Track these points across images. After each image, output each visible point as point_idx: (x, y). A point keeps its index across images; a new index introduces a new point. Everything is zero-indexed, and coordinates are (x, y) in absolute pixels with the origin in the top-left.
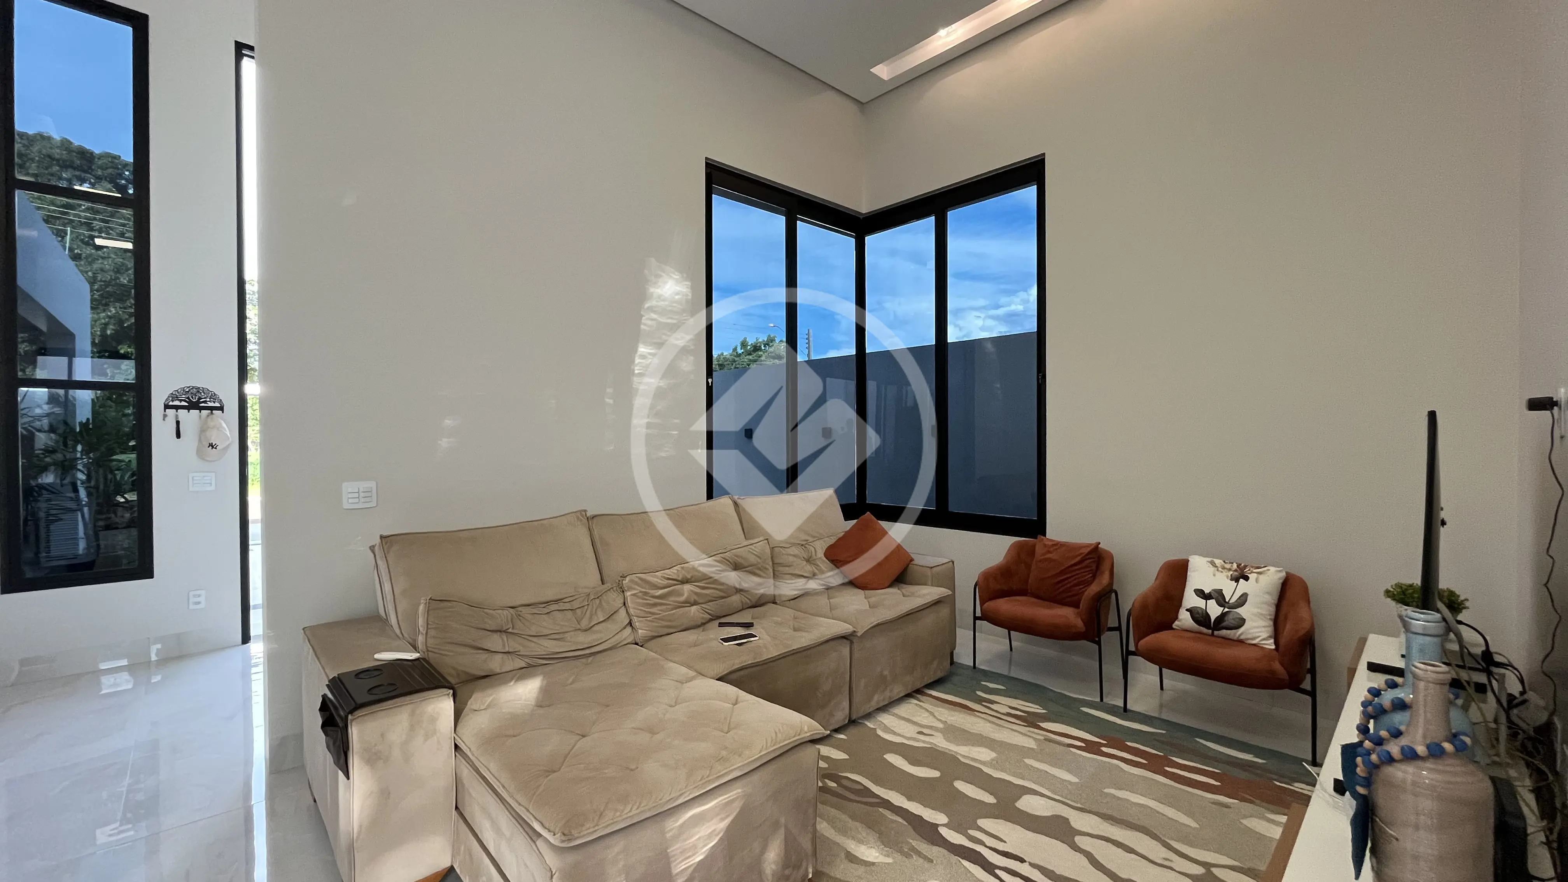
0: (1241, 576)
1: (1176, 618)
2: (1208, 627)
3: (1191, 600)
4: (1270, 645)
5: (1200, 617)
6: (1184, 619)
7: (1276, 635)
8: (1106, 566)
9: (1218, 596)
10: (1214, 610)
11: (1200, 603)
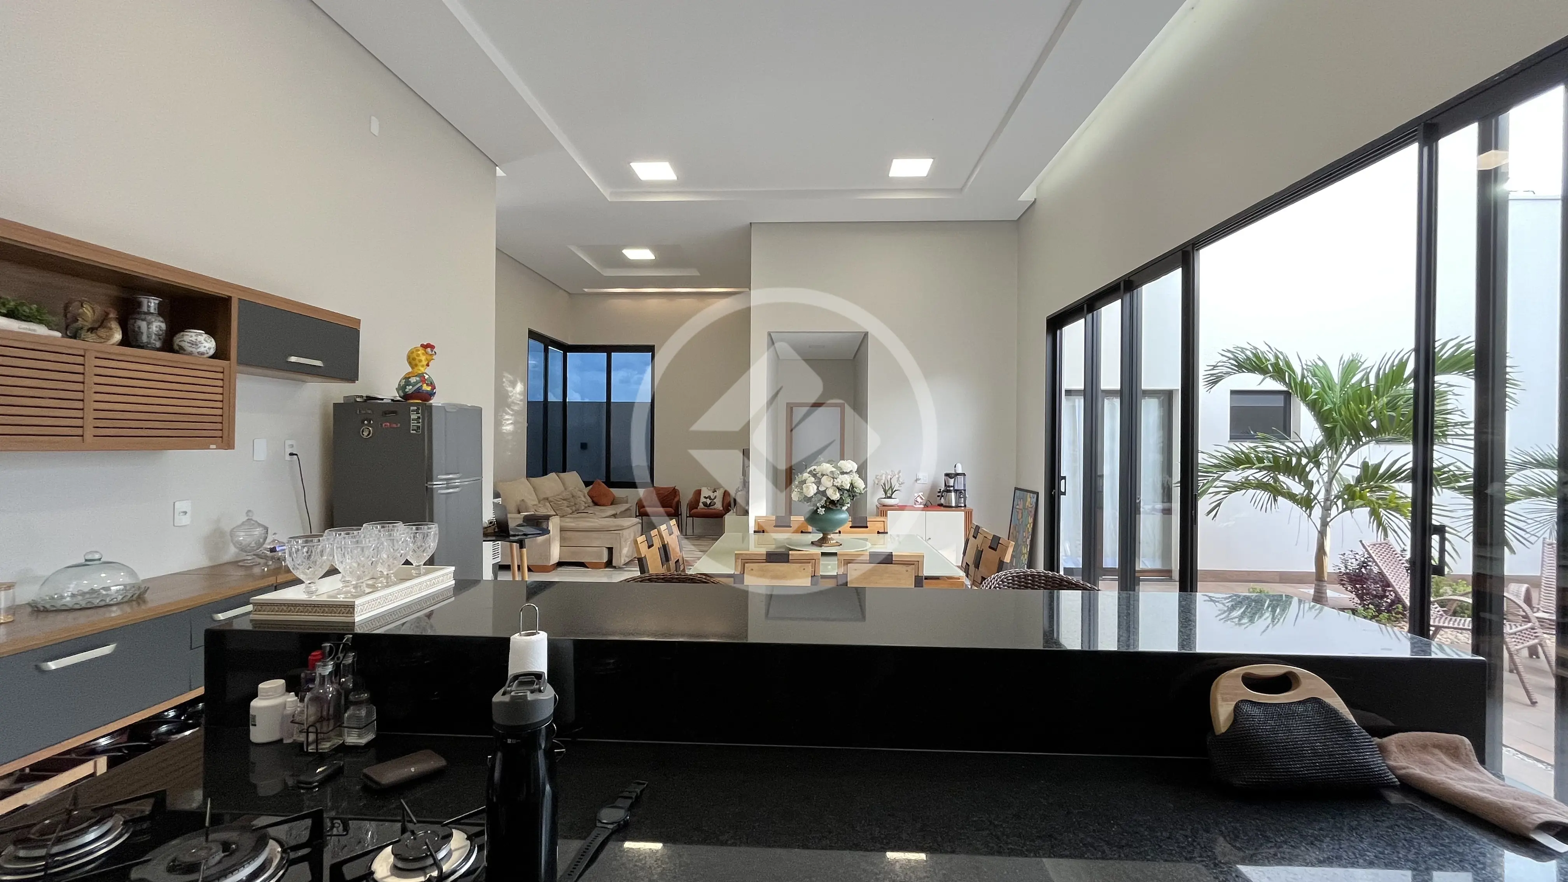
0: (714, 491)
1: (699, 505)
2: (707, 506)
3: (702, 500)
4: (722, 509)
5: (705, 504)
6: (701, 505)
7: (723, 507)
8: (677, 493)
9: (709, 497)
10: (708, 501)
11: (705, 500)
